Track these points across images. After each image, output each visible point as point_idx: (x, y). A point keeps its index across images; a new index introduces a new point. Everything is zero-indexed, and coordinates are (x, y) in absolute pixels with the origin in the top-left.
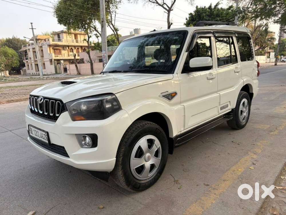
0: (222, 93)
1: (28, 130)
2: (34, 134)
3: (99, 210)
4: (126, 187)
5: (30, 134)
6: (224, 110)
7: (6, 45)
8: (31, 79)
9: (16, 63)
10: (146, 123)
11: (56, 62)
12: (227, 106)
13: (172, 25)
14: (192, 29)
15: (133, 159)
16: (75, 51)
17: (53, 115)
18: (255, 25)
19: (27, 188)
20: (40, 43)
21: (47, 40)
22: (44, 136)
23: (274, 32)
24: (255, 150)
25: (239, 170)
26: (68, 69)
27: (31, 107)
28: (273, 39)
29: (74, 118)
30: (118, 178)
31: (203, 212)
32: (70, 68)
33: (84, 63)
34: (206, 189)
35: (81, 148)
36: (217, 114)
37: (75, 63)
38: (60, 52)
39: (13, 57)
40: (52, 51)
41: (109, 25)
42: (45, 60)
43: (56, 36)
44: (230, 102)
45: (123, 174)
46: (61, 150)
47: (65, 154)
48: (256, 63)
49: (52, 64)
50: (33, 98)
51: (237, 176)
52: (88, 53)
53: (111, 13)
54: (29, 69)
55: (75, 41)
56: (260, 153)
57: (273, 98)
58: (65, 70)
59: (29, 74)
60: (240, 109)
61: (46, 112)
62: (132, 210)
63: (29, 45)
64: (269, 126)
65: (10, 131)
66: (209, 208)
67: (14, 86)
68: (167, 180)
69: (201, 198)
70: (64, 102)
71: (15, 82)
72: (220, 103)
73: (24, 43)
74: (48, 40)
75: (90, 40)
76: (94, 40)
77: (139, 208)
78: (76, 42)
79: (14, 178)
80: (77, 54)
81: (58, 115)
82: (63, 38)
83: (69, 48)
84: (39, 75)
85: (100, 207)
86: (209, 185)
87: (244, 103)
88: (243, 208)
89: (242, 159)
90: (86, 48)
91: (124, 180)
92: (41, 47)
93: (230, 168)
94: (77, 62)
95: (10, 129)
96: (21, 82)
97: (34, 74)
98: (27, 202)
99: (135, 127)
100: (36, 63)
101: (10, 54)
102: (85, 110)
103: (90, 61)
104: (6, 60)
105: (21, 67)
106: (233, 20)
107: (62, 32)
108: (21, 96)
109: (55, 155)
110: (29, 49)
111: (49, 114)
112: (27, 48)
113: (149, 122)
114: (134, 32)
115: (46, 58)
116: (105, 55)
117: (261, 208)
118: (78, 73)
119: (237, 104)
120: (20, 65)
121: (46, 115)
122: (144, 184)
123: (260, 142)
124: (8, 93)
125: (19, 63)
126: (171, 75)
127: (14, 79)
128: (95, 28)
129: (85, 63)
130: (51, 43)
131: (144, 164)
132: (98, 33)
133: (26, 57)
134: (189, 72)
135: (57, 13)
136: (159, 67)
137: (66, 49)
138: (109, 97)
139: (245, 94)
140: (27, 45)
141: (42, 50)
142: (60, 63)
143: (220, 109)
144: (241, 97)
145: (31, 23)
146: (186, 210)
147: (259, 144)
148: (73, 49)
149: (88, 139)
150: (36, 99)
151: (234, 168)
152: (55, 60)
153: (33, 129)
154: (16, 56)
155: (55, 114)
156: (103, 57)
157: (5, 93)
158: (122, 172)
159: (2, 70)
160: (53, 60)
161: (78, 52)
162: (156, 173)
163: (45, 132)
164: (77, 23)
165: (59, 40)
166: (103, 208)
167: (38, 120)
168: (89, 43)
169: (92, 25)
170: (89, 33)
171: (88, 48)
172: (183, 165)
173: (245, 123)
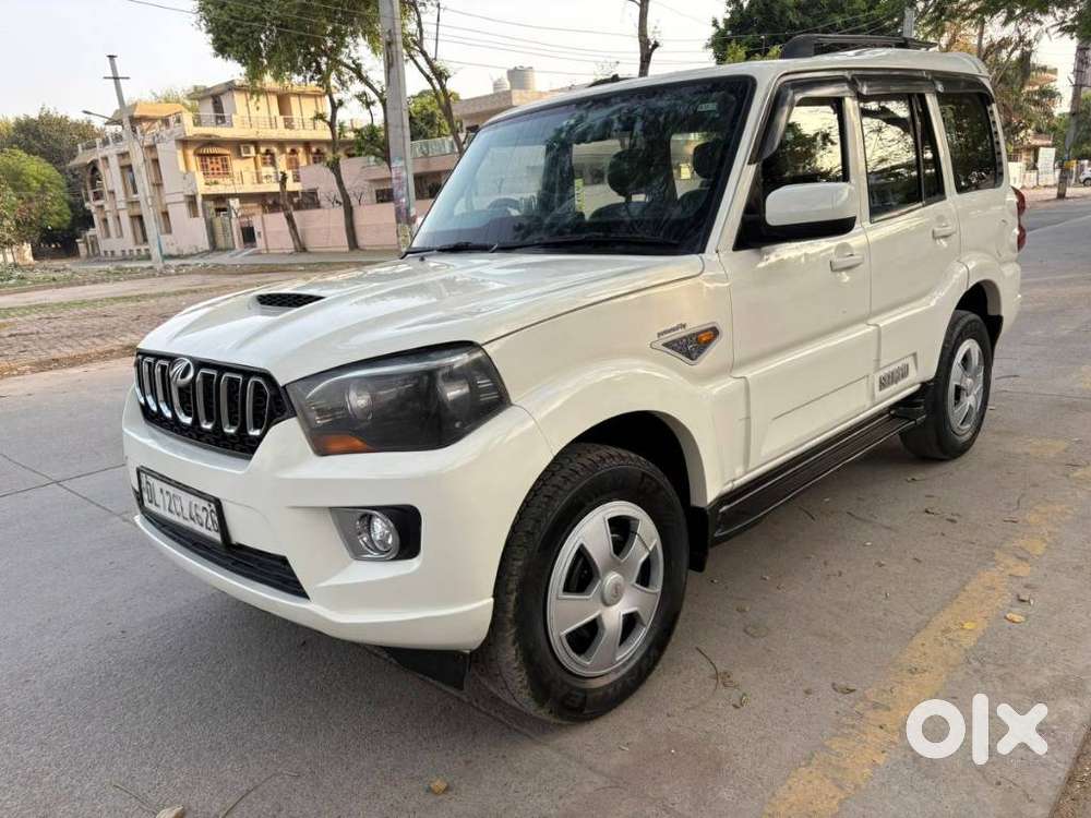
0: (885, 321)
1: (137, 488)
2: (161, 504)
3: (431, 799)
4: (531, 707)
5: (147, 504)
6: (893, 388)
7: (15, 146)
8: (119, 275)
9: (58, 215)
10: (604, 453)
11: (210, 204)
12: (904, 372)
13: (656, 50)
14: (768, 71)
15: (558, 598)
16: (282, 162)
17: (238, 432)
18: (980, 42)
19: (142, 713)
20: (149, 132)
21: (172, 120)
22: (203, 515)
23: (1054, 66)
24: (1021, 542)
25: (967, 626)
26: (259, 233)
27: (145, 399)
28: (1050, 94)
29: (323, 443)
30: (500, 674)
31: (841, 803)
32: (267, 230)
33: (317, 205)
34: (842, 705)
35: (355, 562)
36: (868, 406)
37: (285, 209)
38: (225, 167)
39: (44, 189)
40: (194, 162)
41: (412, 57)
42: (168, 199)
43: (209, 106)
44: (915, 355)
45: (521, 658)
46: (276, 571)
47: (291, 585)
48: (1014, 199)
49: (195, 214)
50: (149, 364)
51: (963, 652)
52: (335, 167)
53: (416, 9)
54: (108, 236)
55: (282, 121)
56: (1044, 555)
57: (1065, 329)
58: (249, 235)
59: (109, 253)
60: (953, 383)
61: (209, 421)
62: (561, 797)
63: (105, 142)
64: (1062, 445)
65: (57, 482)
66: (863, 787)
67: (56, 302)
68: (685, 673)
69: (827, 743)
70: (281, 383)
71: (57, 287)
72: (878, 360)
73: (85, 133)
74: (179, 121)
75: (338, 118)
76: (355, 116)
77: (589, 789)
78: (286, 127)
79: (88, 674)
80: (290, 174)
81: (257, 433)
82: (235, 113)
83: (257, 151)
84: (149, 257)
85: (432, 786)
86: (852, 691)
87: (966, 359)
88: (999, 783)
89: (973, 583)
90: (325, 150)
91: (525, 682)
92: (152, 148)
93: (928, 622)
94: (292, 203)
95: (57, 476)
96: (79, 285)
97: (127, 253)
98: (148, 769)
99: (563, 473)
100: (136, 211)
101: (35, 179)
102: (365, 411)
103: (341, 200)
104: (21, 201)
105: (77, 229)
106: (897, 25)
107: (231, 87)
108: (86, 342)
109: (249, 589)
110: (105, 159)
111: (218, 427)
112: (98, 153)
113: (613, 451)
114: (508, 83)
115: (174, 190)
116: (404, 174)
117: (1070, 779)
118: (295, 248)
119: (940, 362)
120: (73, 220)
121: (207, 431)
122: (601, 693)
123: (1037, 511)
124: (38, 333)
125: (68, 211)
126: (694, 258)
127: (55, 275)
128: (357, 70)
129: (323, 208)
130: (191, 130)
131: (600, 616)
132: (368, 90)
133: (94, 186)
134: (764, 246)
135: (208, 12)
136: (636, 227)
137: (249, 152)
138: (460, 360)
139: (970, 322)
140: (98, 141)
141: (156, 161)
142: (224, 210)
143: (877, 385)
144: (955, 336)
145: (111, 57)
146: (773, 795)
147: (1032, 518)
148: (273, 155)
149: (380, 526)
150: (163, 368)
151: (945, 618)
152: (206, 197)
153: (157, 485)
154: (58, 185)
155: (243, 429)
156: (394, 181)
157: (26, 331)
158: (516, 650)
159: (5, 243)
160: (199, 199)
161: (293, 164)
162: (646, 646)
163: (205, 499)
164: (289, 49)
165: (221, 119)
166: (447, 789)
167: (175, 449)
168: (337, 128)
169: (343, 58)
170: (333, 90)
171: (334, 150)
172: (744, 611)
173: (968, 436)
